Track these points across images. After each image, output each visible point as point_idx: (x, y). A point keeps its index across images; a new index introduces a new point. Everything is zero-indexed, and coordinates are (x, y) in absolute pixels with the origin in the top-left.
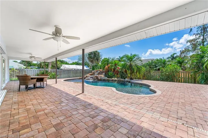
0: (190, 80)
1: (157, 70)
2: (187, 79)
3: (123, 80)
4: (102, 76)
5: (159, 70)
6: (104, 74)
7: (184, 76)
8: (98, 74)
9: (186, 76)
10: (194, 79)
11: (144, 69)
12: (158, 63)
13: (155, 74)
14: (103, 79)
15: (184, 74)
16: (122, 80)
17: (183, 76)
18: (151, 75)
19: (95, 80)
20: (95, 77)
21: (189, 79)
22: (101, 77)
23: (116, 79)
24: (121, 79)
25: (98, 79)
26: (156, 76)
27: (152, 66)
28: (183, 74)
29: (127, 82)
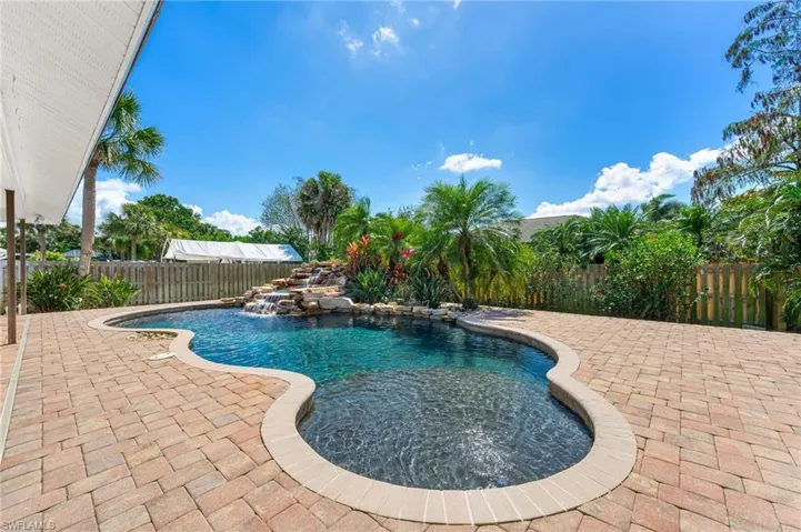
0: (745, 306)
1: (592, 262)
2: (733, 304)
3: (425, 310)
4: (331, 293)
5: (599, 259)
6: (343, 280)
7: (716, 288)
8: (319, 283)
9: (726, 286)
10: (767, 303)
11: (529, 257)
12: (598, 228)
13: (584, 279)
14: (331, 307)
15: (716, 280)
16: (420, 312)
17: (711, 290)
18: (563, 284)
19: (288, 312)
20: (291, 297)
21: (742, 302)
22: (321, 295)
23: (392, 306)
24: (415, 309)
25: (304, 309)
26: (588, 288)
27: (568, 245)
28: (710, 278)
29: (443, 320)
